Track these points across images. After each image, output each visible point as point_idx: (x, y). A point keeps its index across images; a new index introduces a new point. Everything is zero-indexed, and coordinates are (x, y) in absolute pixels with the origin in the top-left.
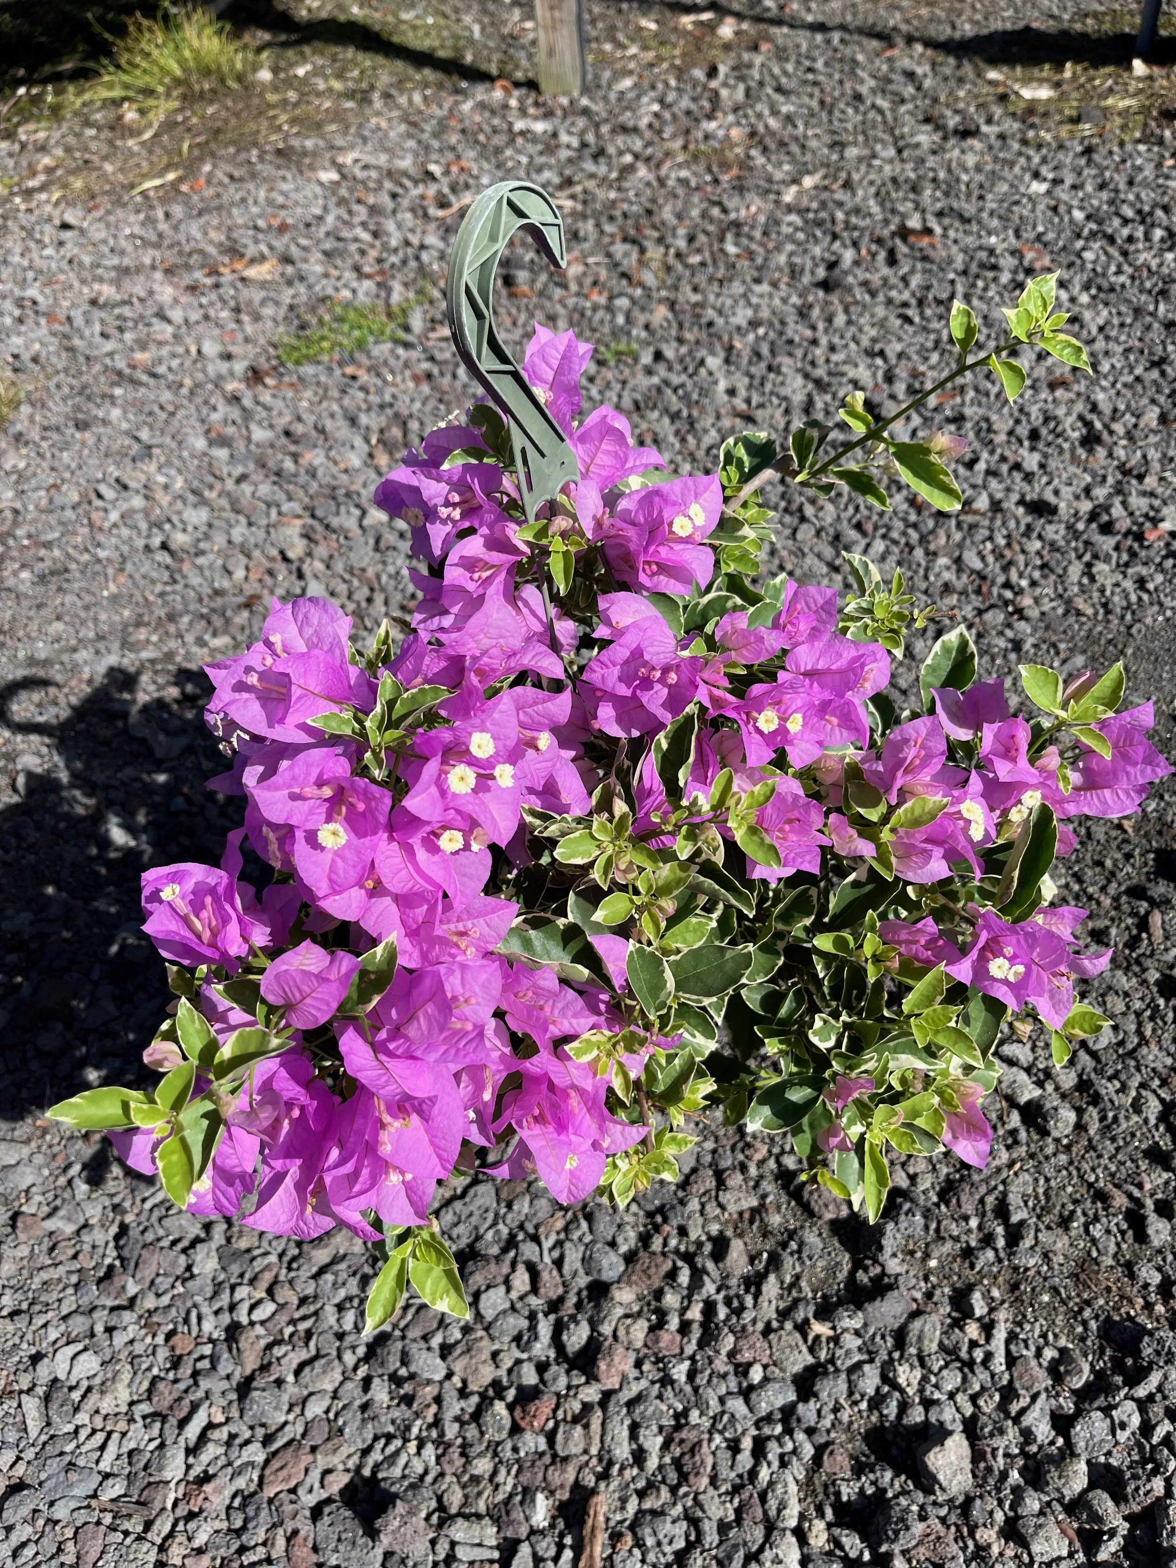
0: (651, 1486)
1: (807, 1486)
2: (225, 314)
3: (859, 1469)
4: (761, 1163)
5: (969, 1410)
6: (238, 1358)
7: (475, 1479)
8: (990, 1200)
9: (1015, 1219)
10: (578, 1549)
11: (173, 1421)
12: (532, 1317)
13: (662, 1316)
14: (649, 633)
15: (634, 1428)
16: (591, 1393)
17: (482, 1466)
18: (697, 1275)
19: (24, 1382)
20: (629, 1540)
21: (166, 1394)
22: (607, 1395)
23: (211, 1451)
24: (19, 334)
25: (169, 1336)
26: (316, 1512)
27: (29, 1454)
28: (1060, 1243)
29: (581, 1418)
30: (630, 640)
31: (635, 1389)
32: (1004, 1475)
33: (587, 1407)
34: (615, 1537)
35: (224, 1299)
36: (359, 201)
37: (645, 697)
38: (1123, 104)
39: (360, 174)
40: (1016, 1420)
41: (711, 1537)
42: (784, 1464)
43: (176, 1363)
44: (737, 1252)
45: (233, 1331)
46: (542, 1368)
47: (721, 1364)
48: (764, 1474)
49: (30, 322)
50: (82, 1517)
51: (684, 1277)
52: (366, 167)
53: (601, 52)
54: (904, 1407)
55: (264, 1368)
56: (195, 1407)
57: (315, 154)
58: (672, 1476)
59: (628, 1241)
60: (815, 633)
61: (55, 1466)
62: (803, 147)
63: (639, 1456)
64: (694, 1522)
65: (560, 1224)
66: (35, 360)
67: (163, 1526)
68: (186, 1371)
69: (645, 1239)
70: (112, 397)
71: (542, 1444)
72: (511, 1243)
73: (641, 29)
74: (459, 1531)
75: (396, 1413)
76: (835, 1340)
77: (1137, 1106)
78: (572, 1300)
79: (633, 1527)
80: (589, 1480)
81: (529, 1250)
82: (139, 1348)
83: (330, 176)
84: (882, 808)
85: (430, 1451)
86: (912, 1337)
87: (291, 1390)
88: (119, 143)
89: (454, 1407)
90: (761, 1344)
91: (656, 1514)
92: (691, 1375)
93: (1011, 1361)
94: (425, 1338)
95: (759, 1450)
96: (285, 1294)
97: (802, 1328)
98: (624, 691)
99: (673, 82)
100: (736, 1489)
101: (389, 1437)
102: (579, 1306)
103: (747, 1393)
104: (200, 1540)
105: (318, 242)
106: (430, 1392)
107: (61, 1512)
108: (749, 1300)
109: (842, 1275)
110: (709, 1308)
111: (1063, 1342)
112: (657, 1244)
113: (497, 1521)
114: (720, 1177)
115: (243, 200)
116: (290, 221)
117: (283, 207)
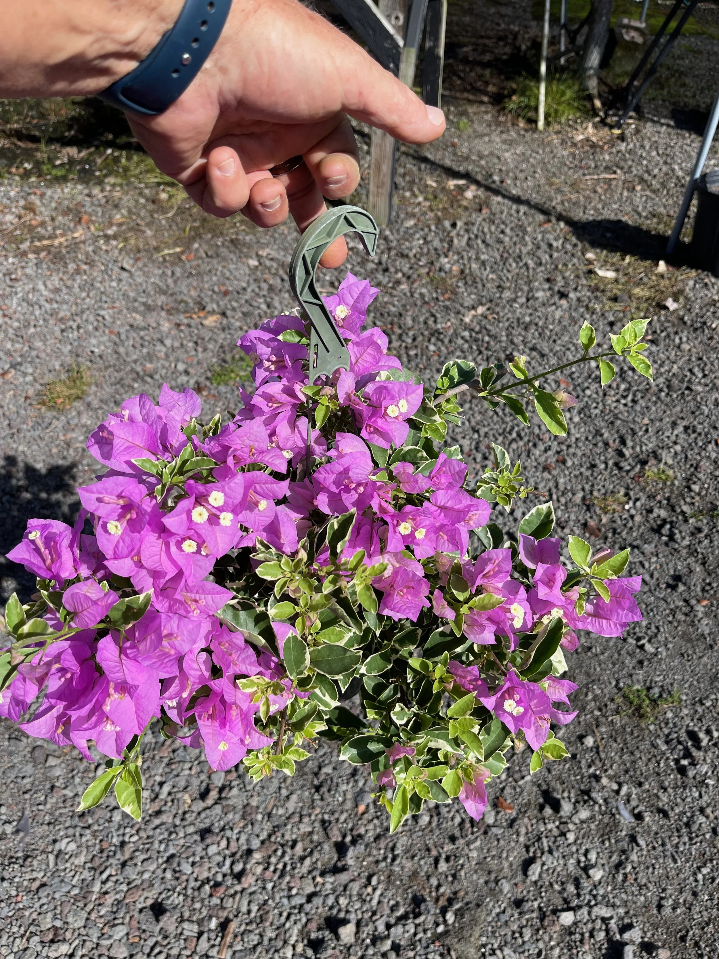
0: (251, 922)
1: (301, 932)
2: (191, 345)
3: (319, 929)
4: (316, 815)
5: (360, 916)
6: (123, 854)
7: (194, 909)
8: (391, 844)
9: (396, 852)
10: (222, 938)
11: (98, 872)
12: (225, 858)
13: (269, 864)
14: (358, 461)
15: (250, 902)
16: (238, 888)
17: (197, 905)
18: (284, 853)
19: (50, 849)
20: (239, 938)
21: (97, 862)
22: (244, 890)
23: (110, 884)
24: (95, 337)
25: (101, 841)
26: (141, 911)
27: (49, 874)
28: (408, 865)
29: (233, 896)
30: (346, 462)
31: (253, 889)
32: (363, 940)
33: (236, 893)
34: (236, 936)
35: (121, 832)
36: (265, 281)
37: (344, 496)
38: (641, 294)
39: (268, 263)
40: (374, 922)
41: (266, 942)
42: (295, 922)
43: (102, 851)
44: (299, 847)
45: (123, 844)
46: (224, 876)
47: (283, 886)
48: (288, 925)
49: (101, 331)
50: (64, 899)
51: (279, 853)
52: (272, 259)
53: (404, 197)
54: (339, 911)
55: (131, 859)
56: (106, 868)
57: (249, 246)
58: (258, 920)
59: (264, 835)
60: (450, 486)
61: (57, 880)
62: (484, 286)
63: (249, 912)
64: (261, 936)
65: (241, 825)
66: (101, 357)
67: (90, 907)
68: (105, 855)
69: (270, 836)
70: (132, 387)
71: (218, 902)
72: (223, 829)
73: (427, 186)
74: (186, 925)
75: (173, 883)
76: (323, 884)
77: (453, 819)
78: (240, 853)
79: (243, 934)
80: (231, 916)
81: (228, 833)
82: (90, 843)
83: (253, 262)
84: (467, 594)
85: (181, 898)
86: (349, 888)
87: (139, 868)
88: (156, 216)
89: (192, 884)
90: (298, 881)
91: (251, 931)
92: (273, 887)
93: (379, 902)
94: (188, 858)
95: (288, 918)
96: (143, 834)
97: (314, 878)
98: (334, 489)
99: (433, 228)
100: (278, 928)
101: (169, 890)
102: (241, 856)
103: (289, 897)
104: (102, 913)
105: (241, 306)
106: (184, 878)
107: (57, 896)
108: (299, 865)
109: (333, 862)
110: (285, 866)
111: (399, 899)
112: (273, 839)
113: (199, 924)
114: (301, 816)
115: (210, 271)
116: (230, 289)
117: (228, 279)
